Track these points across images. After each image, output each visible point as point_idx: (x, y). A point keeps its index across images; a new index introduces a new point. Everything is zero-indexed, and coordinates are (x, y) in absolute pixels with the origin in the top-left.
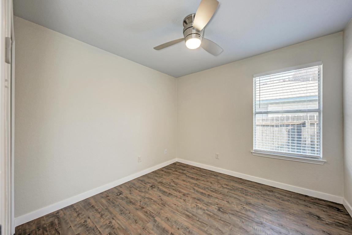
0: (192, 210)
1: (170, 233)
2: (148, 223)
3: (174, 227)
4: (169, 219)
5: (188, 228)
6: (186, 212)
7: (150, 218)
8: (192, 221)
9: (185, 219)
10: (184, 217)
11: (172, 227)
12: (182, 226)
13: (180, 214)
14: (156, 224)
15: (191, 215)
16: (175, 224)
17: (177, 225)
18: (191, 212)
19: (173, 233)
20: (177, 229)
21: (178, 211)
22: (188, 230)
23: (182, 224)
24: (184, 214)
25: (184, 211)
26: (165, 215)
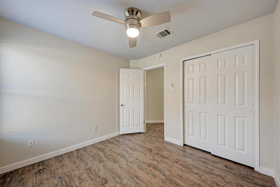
0: (132, 184)
1: (151, 167)
2: (169, 174)
3: (149, 170)
4: (153, 176)
5: (140, 169)
6: (138, 182)
7: (169, 178)
8: (135, 174)
9: (140, 175)
10: (141, 177)
11: (150, 171)
12: (143, 170)
13: (144, 180)
14: (162, 173)
15: (135, 179)
16: (149, 172)
17: (147, 171)
18: (133, 182)
19: (150, 167)
20: (147, 169)
21: (146, 183)
22: (140, 168)
23: (143, 172)
24: (141, 180)
25: (140, 183)
26: (158, 180)
